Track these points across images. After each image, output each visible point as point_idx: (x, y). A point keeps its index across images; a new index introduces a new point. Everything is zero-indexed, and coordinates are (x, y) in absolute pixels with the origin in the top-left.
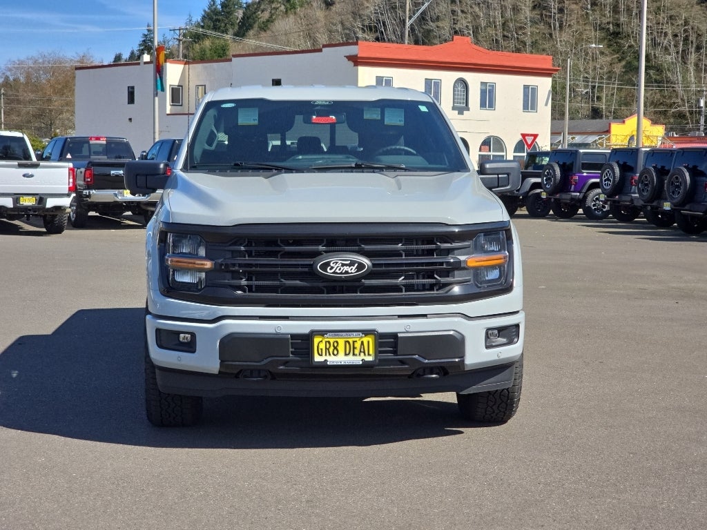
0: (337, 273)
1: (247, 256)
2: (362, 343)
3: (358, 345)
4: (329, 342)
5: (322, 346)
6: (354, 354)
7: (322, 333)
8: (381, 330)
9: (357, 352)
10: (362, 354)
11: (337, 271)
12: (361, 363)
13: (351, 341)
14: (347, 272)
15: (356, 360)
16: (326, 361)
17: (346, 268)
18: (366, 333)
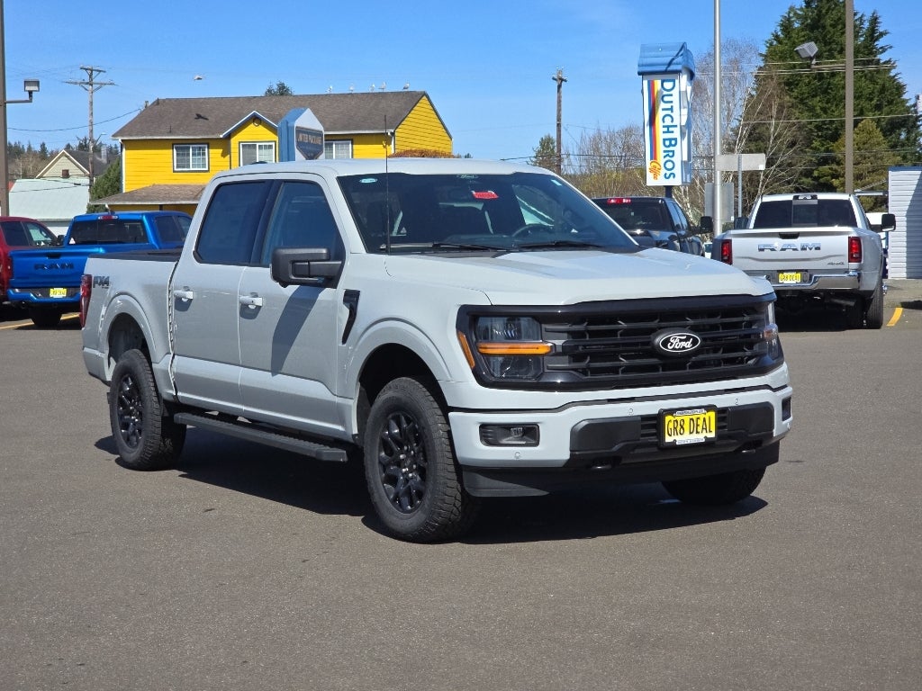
0: (676, 349)
1: (588, 336)
2: (704, 420)
3: (700, 422)
4: (677, 421)
5: (671, 426)
6: (697, 432)
7: (671, 412)
8: (719, 405)
9: (700, 429)
10: (704, 431)
11: (677, 347)
12: (704, 440)
13: (694, 417)
14: (684, 348)
15: (699, 438)
16: (675, 440)
17: (683, 344)
18: (709, 408)
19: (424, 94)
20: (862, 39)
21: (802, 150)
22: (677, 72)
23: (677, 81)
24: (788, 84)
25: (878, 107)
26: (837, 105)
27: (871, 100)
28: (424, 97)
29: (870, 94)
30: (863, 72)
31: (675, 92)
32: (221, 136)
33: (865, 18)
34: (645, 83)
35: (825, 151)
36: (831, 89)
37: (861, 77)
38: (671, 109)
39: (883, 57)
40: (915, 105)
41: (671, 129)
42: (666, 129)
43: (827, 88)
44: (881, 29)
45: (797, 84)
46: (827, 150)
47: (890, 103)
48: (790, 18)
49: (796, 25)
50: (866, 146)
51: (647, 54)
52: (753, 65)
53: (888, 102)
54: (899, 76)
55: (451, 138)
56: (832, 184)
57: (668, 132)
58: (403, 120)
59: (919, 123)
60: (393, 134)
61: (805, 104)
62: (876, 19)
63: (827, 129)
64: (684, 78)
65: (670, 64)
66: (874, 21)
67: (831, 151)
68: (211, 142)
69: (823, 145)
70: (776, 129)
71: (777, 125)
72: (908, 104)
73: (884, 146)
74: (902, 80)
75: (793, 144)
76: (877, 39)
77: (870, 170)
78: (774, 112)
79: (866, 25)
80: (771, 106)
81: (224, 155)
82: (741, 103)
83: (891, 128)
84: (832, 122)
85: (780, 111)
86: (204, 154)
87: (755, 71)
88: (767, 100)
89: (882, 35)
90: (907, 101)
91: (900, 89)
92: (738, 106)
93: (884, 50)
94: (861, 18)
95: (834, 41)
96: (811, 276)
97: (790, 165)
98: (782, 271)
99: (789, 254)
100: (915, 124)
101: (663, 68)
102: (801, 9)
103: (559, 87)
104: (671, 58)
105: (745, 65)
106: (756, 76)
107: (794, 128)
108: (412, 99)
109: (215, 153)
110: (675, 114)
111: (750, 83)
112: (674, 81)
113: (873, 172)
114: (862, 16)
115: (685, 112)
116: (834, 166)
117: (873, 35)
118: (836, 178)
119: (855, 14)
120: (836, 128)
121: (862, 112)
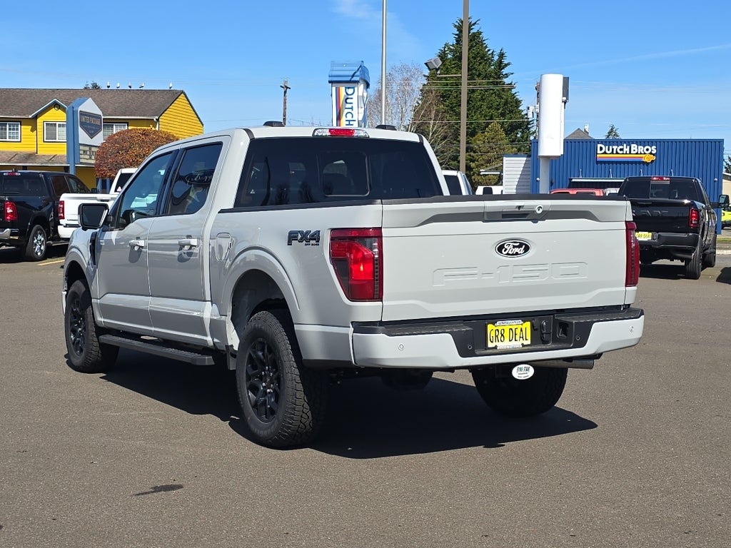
19: (182, 92)
20: (493, 67)
21: (451, 142)
22: (357, 82)
23: (356, 89)
24: (443, 96)
25: (503, 115)
26: (475, 112)
27: (498, 109)
28: (182, 95)
29: (498, 105)
30: (494, 90)
31: (355, 96)
32: (30, 117)
33: (495, 54)
34: (334, 89)
36: (471, 101)
37: (492, 94)
38: (352, 108)
39: (507, 81)
40: (527, 114)
41: (351, 123)
42: (348, 123)
43: (469, 100)
44: (505, 61)
45: (449, 97)
47: (511, 112)
48: (445, 51)
49: (449, 56)
50: (494, 140)
51: (335, 68)
52: (419, 82)
53: (510, 111)
54: (517, 94)
55: (203, 125)
56: (470, 166)
57: (349, 125)
58: (166, 110)
59: (531, 126)
60: (158, 120)
61: (454, 111)
62: (503, 54)
64: (361, 87)
65: (353, 76)
66: (502, 55)
67: (471, 143)
68: (22, 121)
70: (433, 127)
71: (434, 124)
72: (523, 113)
73: (507, 141)
74: (519, 97)
75: (445, 138)
76: (503, 68)
77: (496, 157)
78: (433, 116)
79: (496, 58)
80: (430, 111)
81: (32, 130)
82: (411, 108)
83: (510, 130)
84: (472, 124)
85: (436, 115)
86: (17, 129)
87: (421, 87)
88: (429, 107)
89: (506, 65)
90: (522, 111)
91: (518, 103)
92: (408, 111)
93: (507, 76)
94: (492, 53)
95: (474, 68)
97: (442, 152)
100: (527, 126)
101: (348, 79)
102: (453, 45)
103: (285, 92)
104: (353, 72)
105: (413, 82)
106: (421, 90)
107: (445, 127)
108: (174, 95)
109: (26, 129)
110: (355, 112)
111: (417, 94)
112: (354, 88)
114: (494, 52)
115: (362, 111)
116: (472, 154)
117: (500, 65)
118: (473, 162)
119: (489, 50)
120: (474, 128)
121: (491, 118)
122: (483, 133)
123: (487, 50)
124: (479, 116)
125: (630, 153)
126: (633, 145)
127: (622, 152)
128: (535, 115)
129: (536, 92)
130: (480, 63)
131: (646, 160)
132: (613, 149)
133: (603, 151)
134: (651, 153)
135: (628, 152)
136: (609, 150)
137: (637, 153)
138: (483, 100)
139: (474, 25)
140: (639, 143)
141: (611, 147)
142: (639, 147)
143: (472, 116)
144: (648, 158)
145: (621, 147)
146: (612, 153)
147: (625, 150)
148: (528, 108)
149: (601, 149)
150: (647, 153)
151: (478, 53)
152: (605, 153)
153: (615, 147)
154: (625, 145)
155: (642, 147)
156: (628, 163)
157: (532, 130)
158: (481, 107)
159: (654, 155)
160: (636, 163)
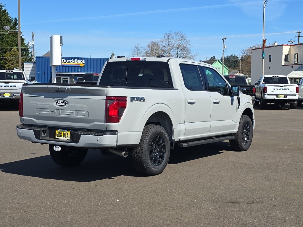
20: (12, 25)
25: (17, 45)
26: (5, 43)
27: (15, 42)
29: (15, 41)
33: (13, 19)
35: (2, 56)
36: (4, 38)
37: (12, 36)
40: (28, 45)
43: (2, 38)
44: (18, 22)
46: (3, 56)
47: (21, 44)
50: (14, 55)
54: (23, 36)
56: (4, 66)
59: (29, 50)
63: (3, 50)
66: (16, 20)
67: (4, 56)
69: (1, 55)
79: (13, 21)
84: (4, 48)
89: (18, 24)
90: (25, 43)
91: (24, 40)
93: (18, 28)
94: (12, 19)
96: (13, 95)
98: (4, 93)
99: (7, 88)
113: (16, 63)
114: (12, 18)
116: (5, 61)
117: (15, 24)
118: (6, 64)
119: (10, 18)
120: (5, 50)
121: (13, 46)
122: (9, 52)
123: (9, 17)
124: (7, 45)
125: (75, 63)
126: (76, 60)
127: (72, 62)
128: (32, 45)
129: (32, 36)
130: (7, 23)
131: (81, 66)
132: (68, 61)
133: (64, 62)
134: (83, 63)
135: (74, 62)
136: (67, 61)
137: (78, 63)
138: (8, 38)
139: (3, 6)
140: (78, 59)
141: (67, 60)
142: (78, 60)
143: (4, 45)
144: (81, 65)
145: (71, 60)
146: (68, 62)
147: (73, 61)
148: (29, 43)
149: (64, 61)
150: (81, 63)
151: (6, 18)
152: (65, 62)
153: (69, 60)
154: (73, 59)
155: (79, 60)
156: (74, 66)
157: (30, 51)
158: (8, 41)
159: (84, 64)
160: (77, 66)
